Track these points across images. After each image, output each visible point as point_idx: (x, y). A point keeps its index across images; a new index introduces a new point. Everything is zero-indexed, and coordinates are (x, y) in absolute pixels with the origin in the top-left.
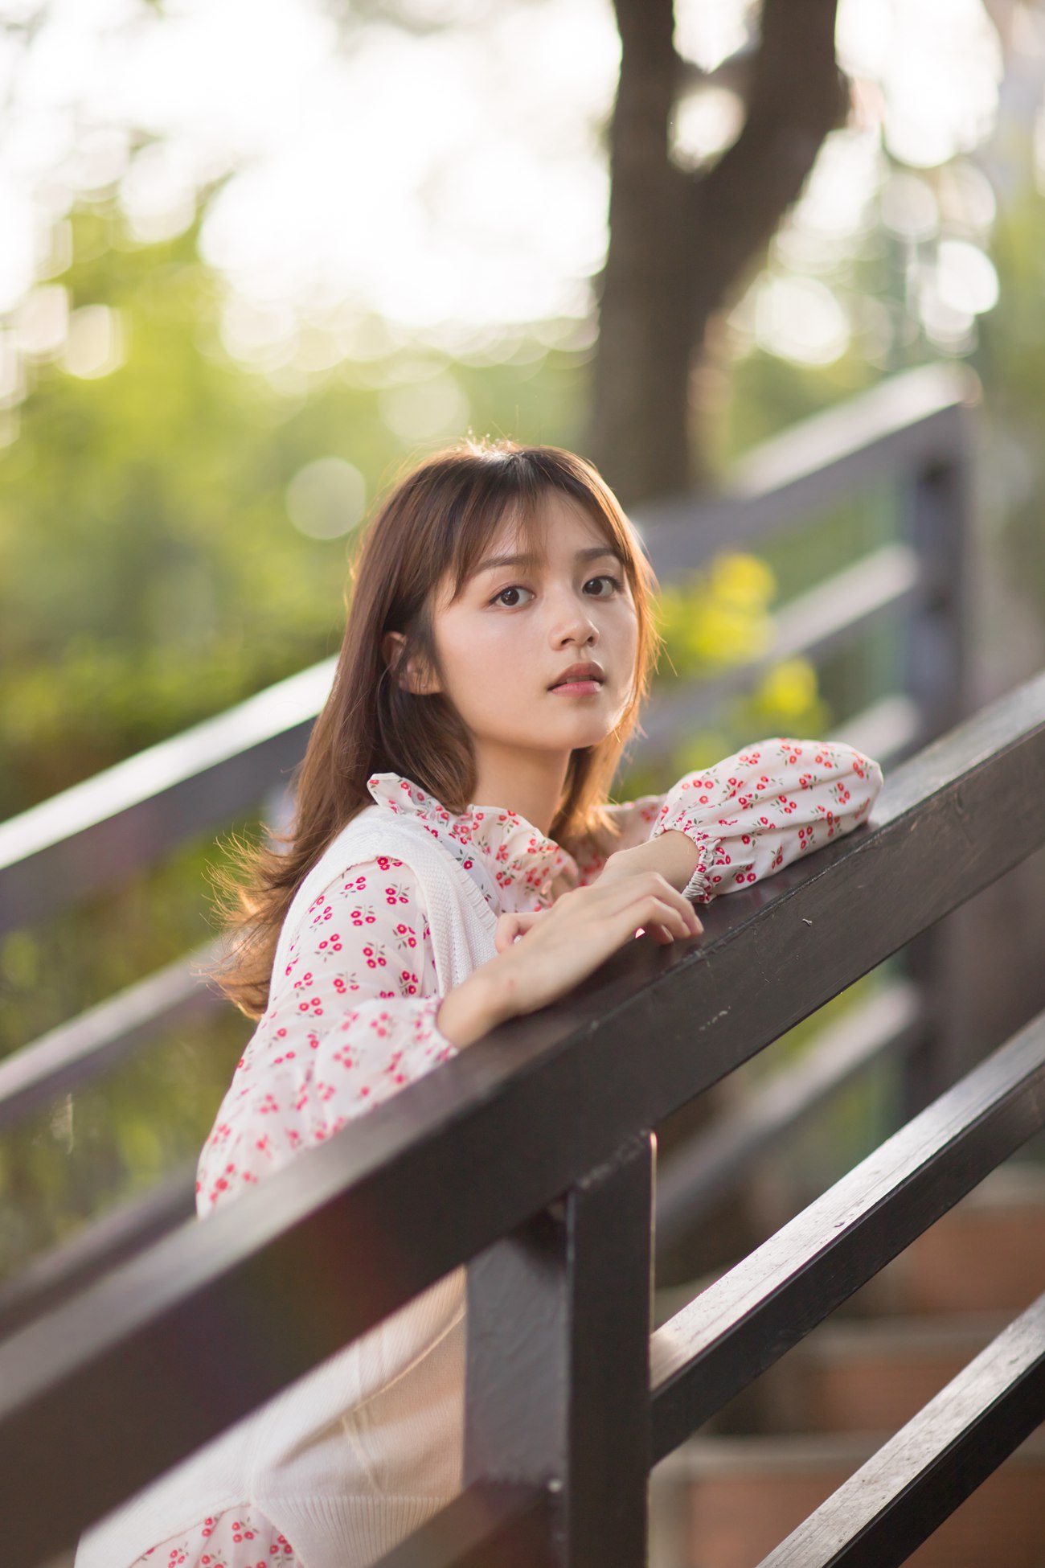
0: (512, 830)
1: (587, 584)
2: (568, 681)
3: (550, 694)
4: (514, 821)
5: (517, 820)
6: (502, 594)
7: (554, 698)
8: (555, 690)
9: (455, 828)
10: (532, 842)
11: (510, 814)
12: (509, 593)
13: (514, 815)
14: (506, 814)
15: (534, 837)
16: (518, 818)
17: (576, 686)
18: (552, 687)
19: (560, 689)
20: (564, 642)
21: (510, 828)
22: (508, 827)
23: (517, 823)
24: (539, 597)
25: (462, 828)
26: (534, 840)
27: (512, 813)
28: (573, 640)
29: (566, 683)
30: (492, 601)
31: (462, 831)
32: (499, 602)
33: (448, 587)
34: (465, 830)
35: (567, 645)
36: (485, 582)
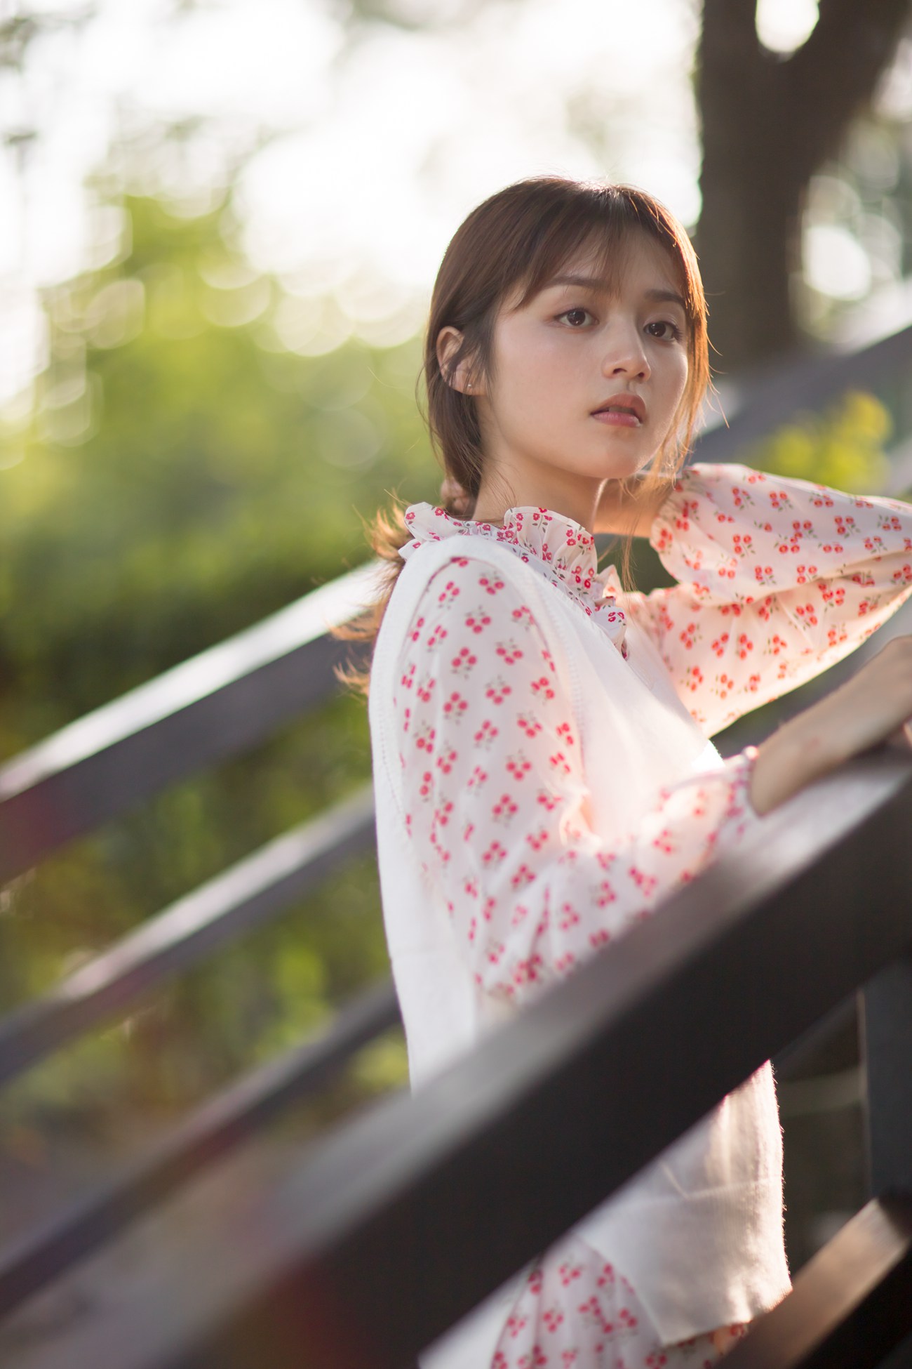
0: (547, 528)
1: (650, 325)
2: (610, 409)
3: (592, 420)
4: (546, 517)
5: (549, 516)
6: (568, 313)
7: (596, 425)
8: (596, 416)
9: (499, 534)
10: (569, 533)
11: (542, 511)
12: (574, 314)
13: (545, 510)
14: (538, 511)
15: (569, 529)
16: (549, 513)
17: (617, 416)
18: (594, 413)
19: (601, 416)
20: (616, 371)
21: (544, 526)
22: (542, 526)
23: (550, 519)
24: (601, 324)
25: (506, 533)
26: (571, 531)
27: (543, 510)
28: (625, 371)
29: (608, 411)
30: (557, 317)
31: (507, 536)
32: (565, 319)
33: (518, 294)
34: (510, 534)
35: (619, 374)
36: (554, 296)
